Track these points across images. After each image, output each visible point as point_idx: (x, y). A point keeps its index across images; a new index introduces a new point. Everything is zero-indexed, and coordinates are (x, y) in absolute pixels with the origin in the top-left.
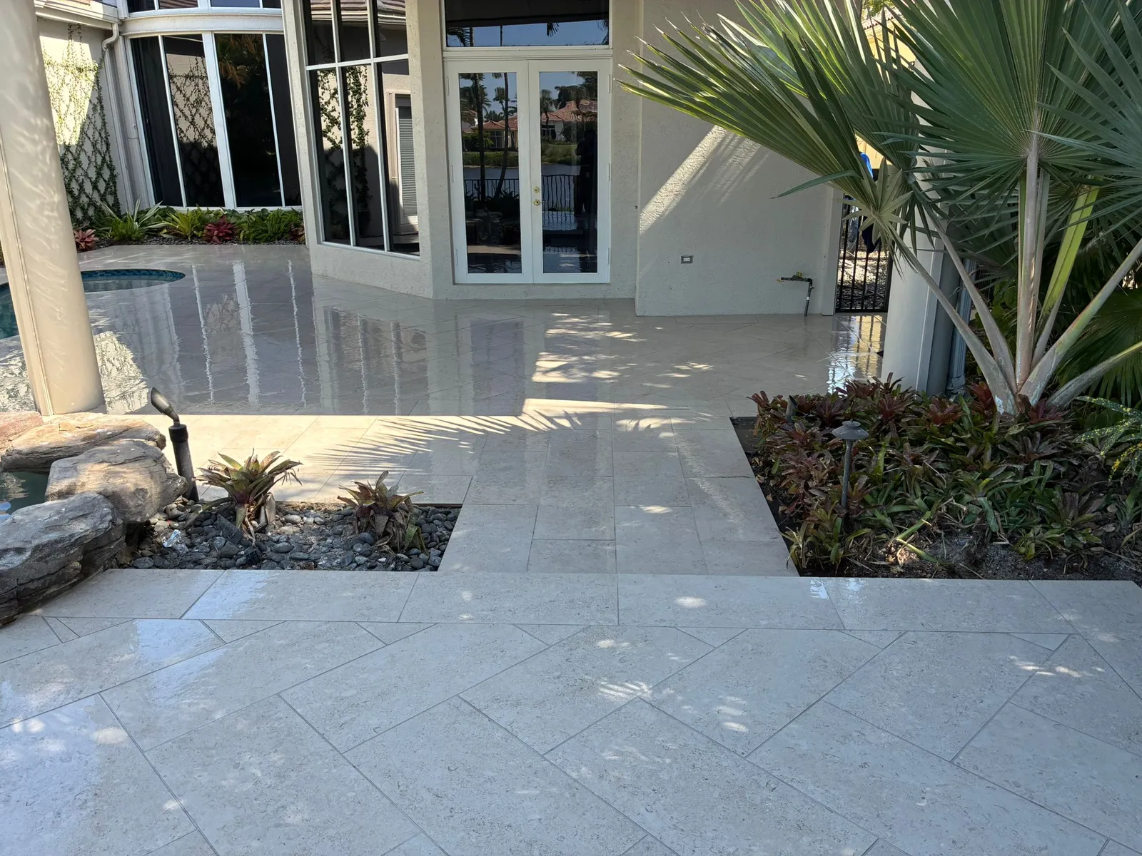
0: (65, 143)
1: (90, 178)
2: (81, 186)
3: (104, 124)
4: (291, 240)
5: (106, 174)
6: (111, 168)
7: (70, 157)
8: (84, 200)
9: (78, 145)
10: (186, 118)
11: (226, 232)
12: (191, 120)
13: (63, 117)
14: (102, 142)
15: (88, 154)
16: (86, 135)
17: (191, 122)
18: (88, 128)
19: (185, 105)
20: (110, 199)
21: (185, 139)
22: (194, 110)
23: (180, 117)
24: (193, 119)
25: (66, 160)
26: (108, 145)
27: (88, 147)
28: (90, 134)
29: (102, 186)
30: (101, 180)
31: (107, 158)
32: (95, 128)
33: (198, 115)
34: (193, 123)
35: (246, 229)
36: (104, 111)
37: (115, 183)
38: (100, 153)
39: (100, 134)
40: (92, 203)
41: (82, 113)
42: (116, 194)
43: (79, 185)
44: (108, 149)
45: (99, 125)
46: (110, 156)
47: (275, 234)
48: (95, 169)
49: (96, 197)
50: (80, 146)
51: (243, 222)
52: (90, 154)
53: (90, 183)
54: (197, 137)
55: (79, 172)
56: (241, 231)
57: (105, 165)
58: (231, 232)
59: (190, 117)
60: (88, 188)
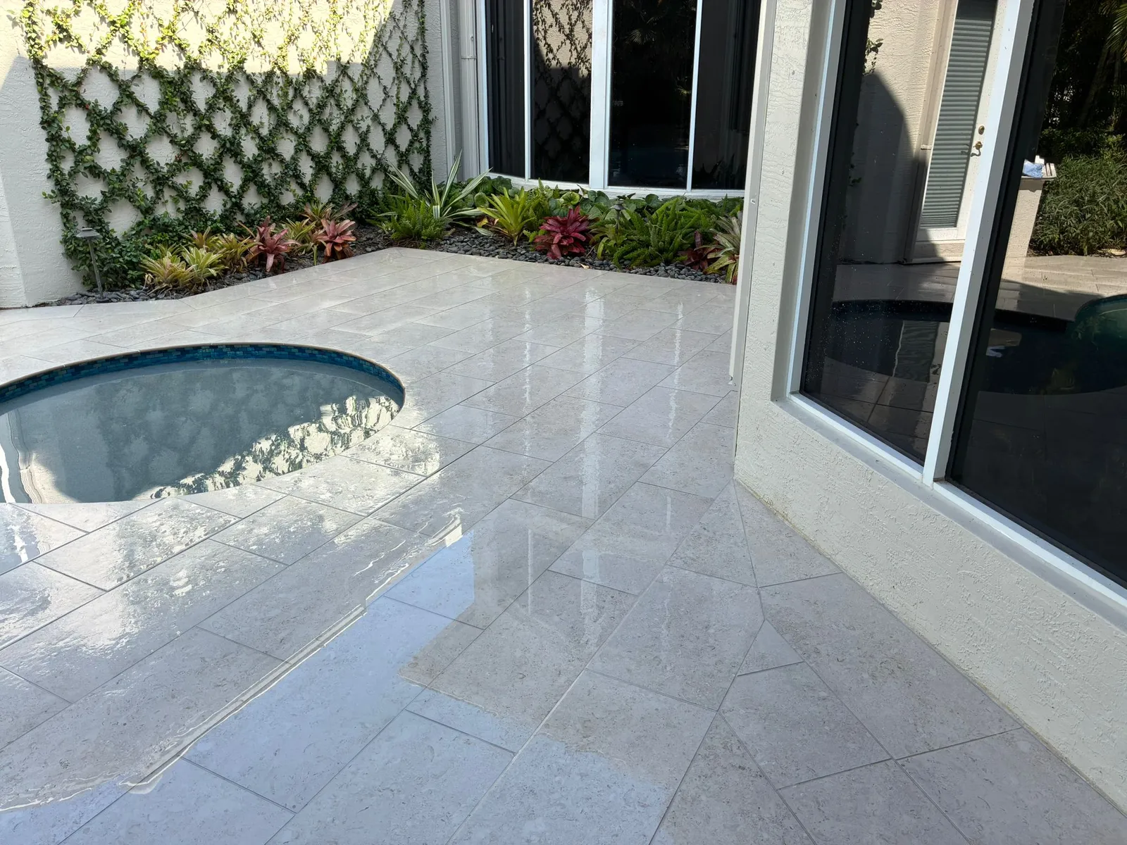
0: (339, 59)
1: (383, 126)
2: (364, 139)
3: (422, 30)
4: (691, 265)
5: (415, 117)
6: (425, 108)
7: (346, 85)
8: (367, 162)
9: (366, 65)
10: (561, 28)
11: (576, 239)
12: (567, 31)
13: (340, 12)
14: (413, 62)
15: (385, 82)
16: (385, 48)
17: (567, 36)
18: (390, 37)
19: (563, 5)
20: (417, 161)
21: (554, 63)
22: (575, 15)
23: (551, 26)
24: (572, 30)
25: (338, 90)
26: (424, 68)
27: (386, 70)
28: (393, 46)
29: (403, 138)
30: (404, 127)
31: (421, 92)
32: (404, 37)
33: (579, 24)
34: (570, 37)
35: (611, 236)
36: (425, 9)
37: (428, 133)
38: (408, 82)
39: (412, 48)
40: (381, 167)
41: (380, 9)
42: (428, 152)
43: (360, 136)
44: (423, 75)
45: (412, 32)
46: (426, 88)
47: (661, 251)
48: (394, 109)
49: (391, 158)
50: (370, 67)
51: (608, 223)
52: (387, 81)
53: (382, 133)
54: (573, 61)
55: (363, 112)
56: (602, 238)
57: (415, 103)
58: (583, 238)
59: (567, 27)
60: (377, 141)
